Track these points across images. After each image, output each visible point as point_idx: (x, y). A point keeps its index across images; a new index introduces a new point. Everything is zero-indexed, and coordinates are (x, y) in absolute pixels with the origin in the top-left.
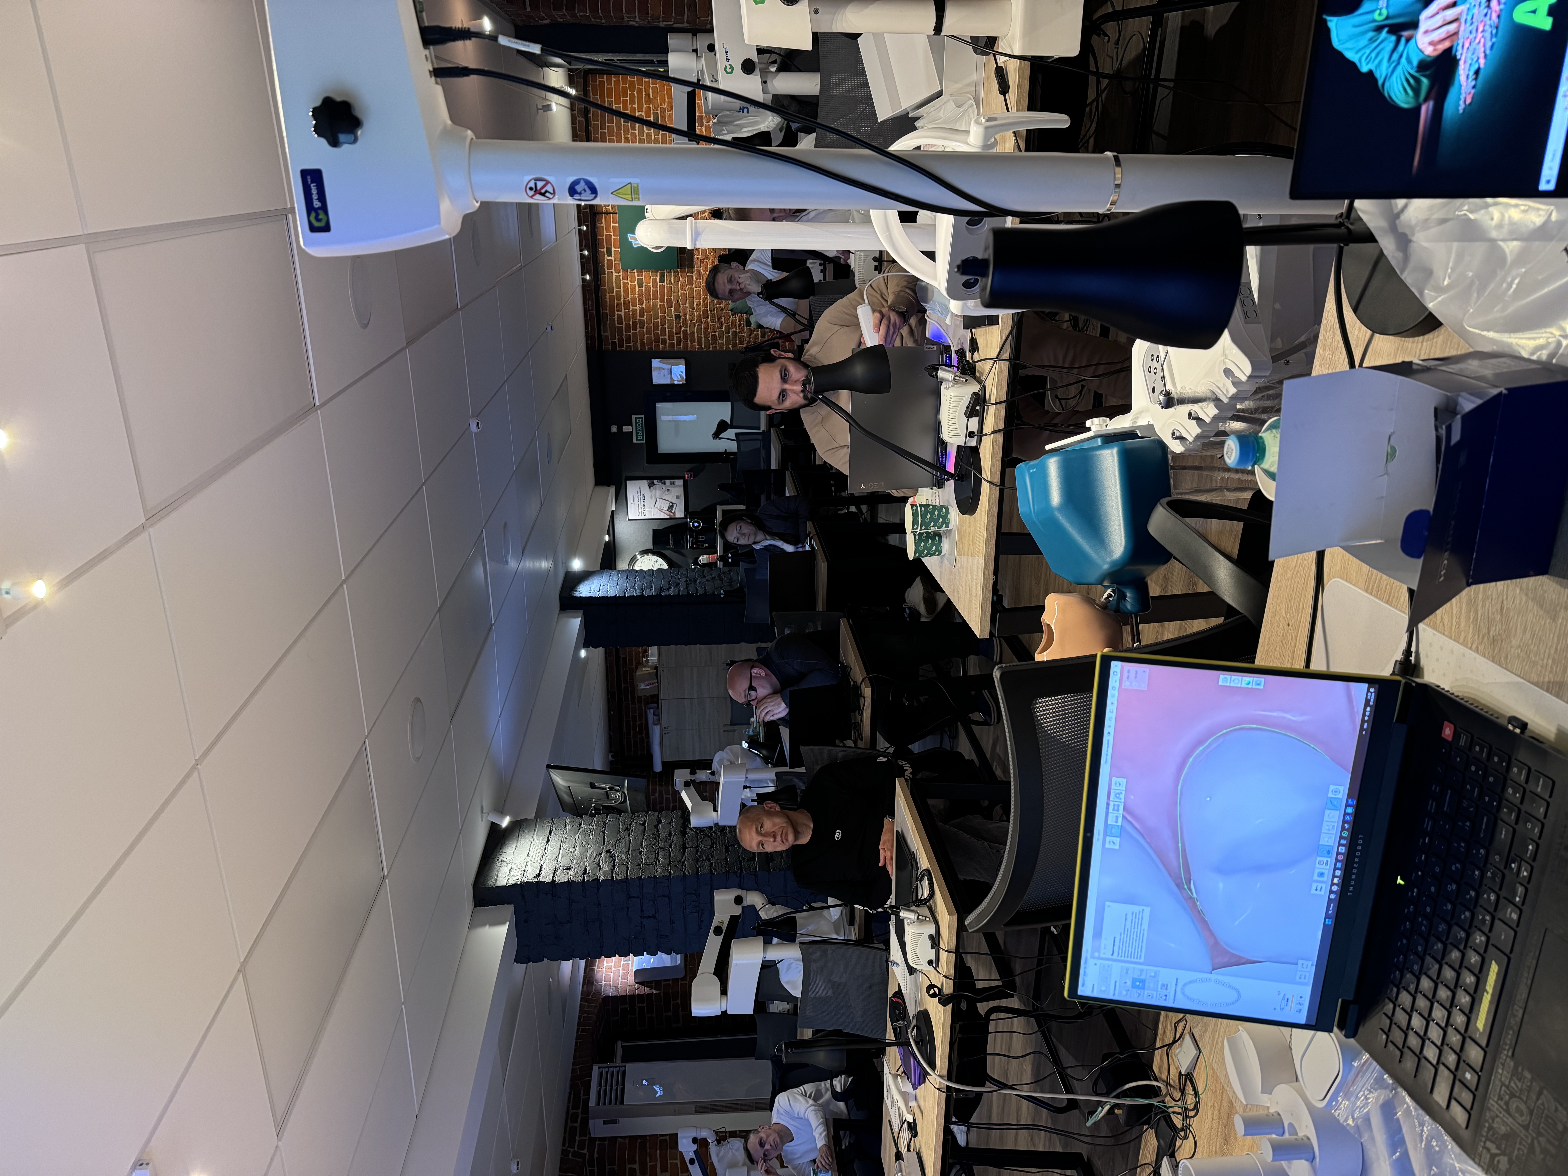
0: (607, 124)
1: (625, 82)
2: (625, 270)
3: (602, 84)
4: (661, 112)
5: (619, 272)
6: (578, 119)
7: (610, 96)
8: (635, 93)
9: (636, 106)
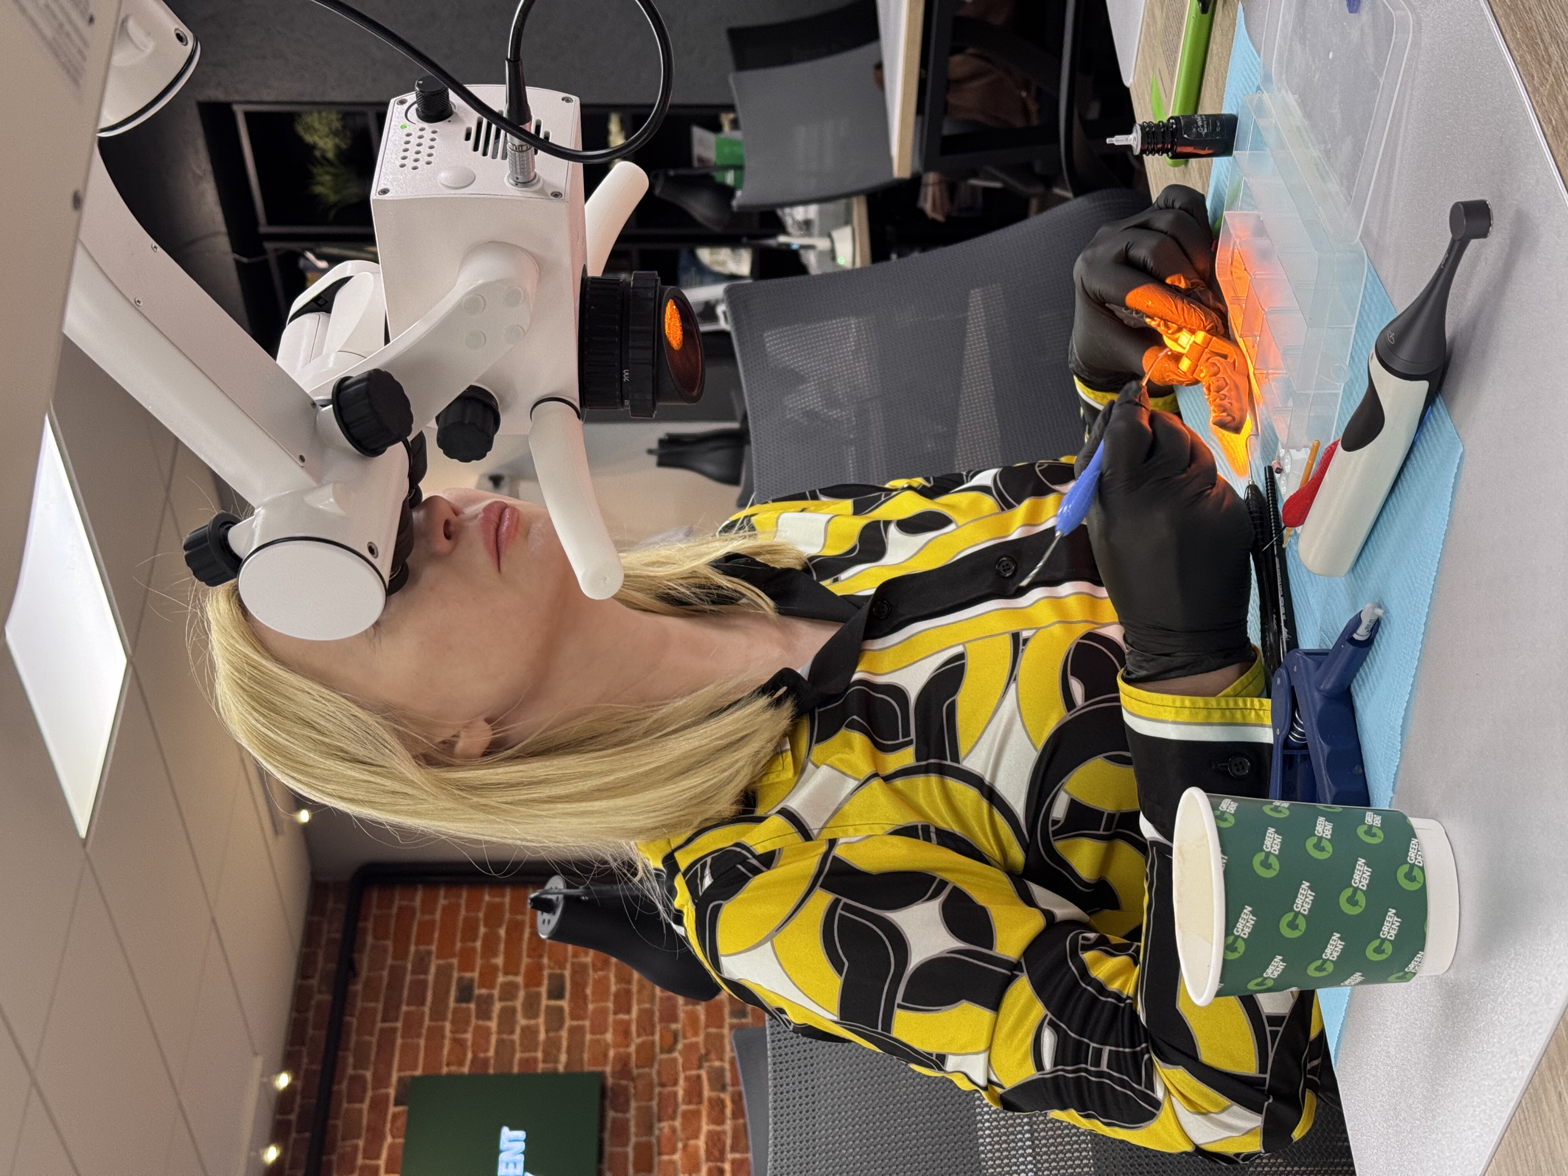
0: (404, 1008)
1: (474, 905)
3: (407, 913)
4: (574, 973)
6: (318, 997)
7: (425, 937)
8: (502, 932)
9: (499, 961)
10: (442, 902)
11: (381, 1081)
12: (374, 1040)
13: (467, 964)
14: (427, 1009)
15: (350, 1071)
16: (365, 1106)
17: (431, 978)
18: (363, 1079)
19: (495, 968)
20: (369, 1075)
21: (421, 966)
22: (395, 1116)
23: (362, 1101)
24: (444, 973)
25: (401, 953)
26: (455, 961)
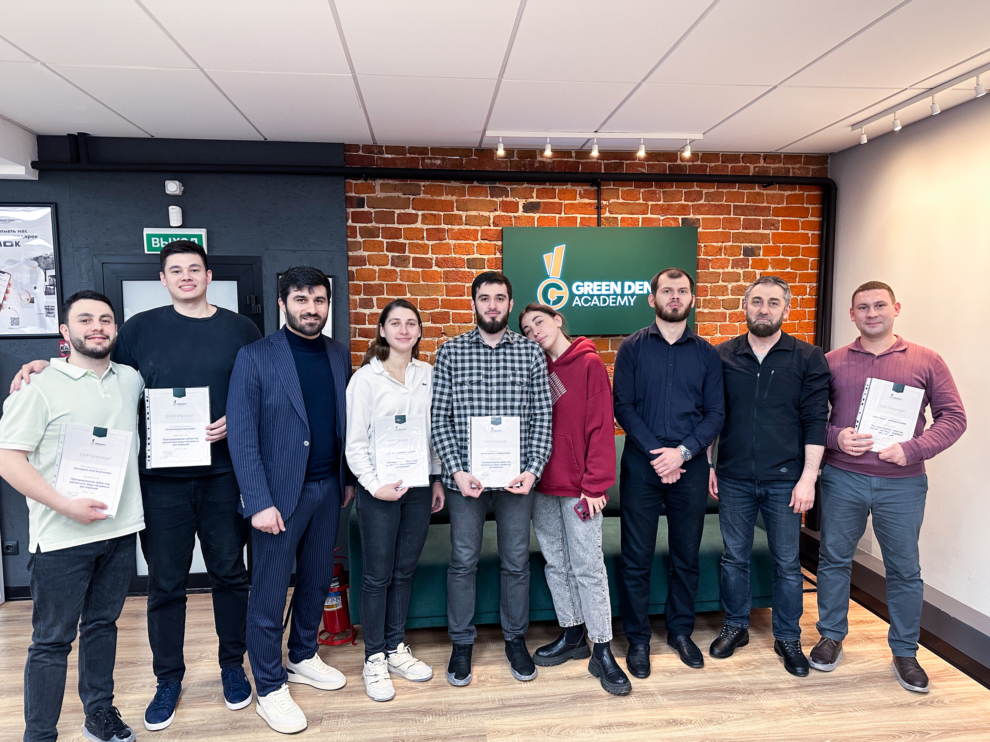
0: (742, 218)
1: (808, 252)
2: (501, 236)
3: (804, 213)
5: (495, 225)
7: (787, 225)
8: (789, 270)
11: (698, 209)
12: (723, 203)
13: (768, 251)
14: (741, 231)
15: (705, 191)
16: (683, 202)
17: (761, 231)
18: (700, 199)
19: (765, 268)
20: (702, 202)
21: (768, 225)
23: (686, 200)
24: (763, 238)
25: (777, 211)
26: (771, 244)
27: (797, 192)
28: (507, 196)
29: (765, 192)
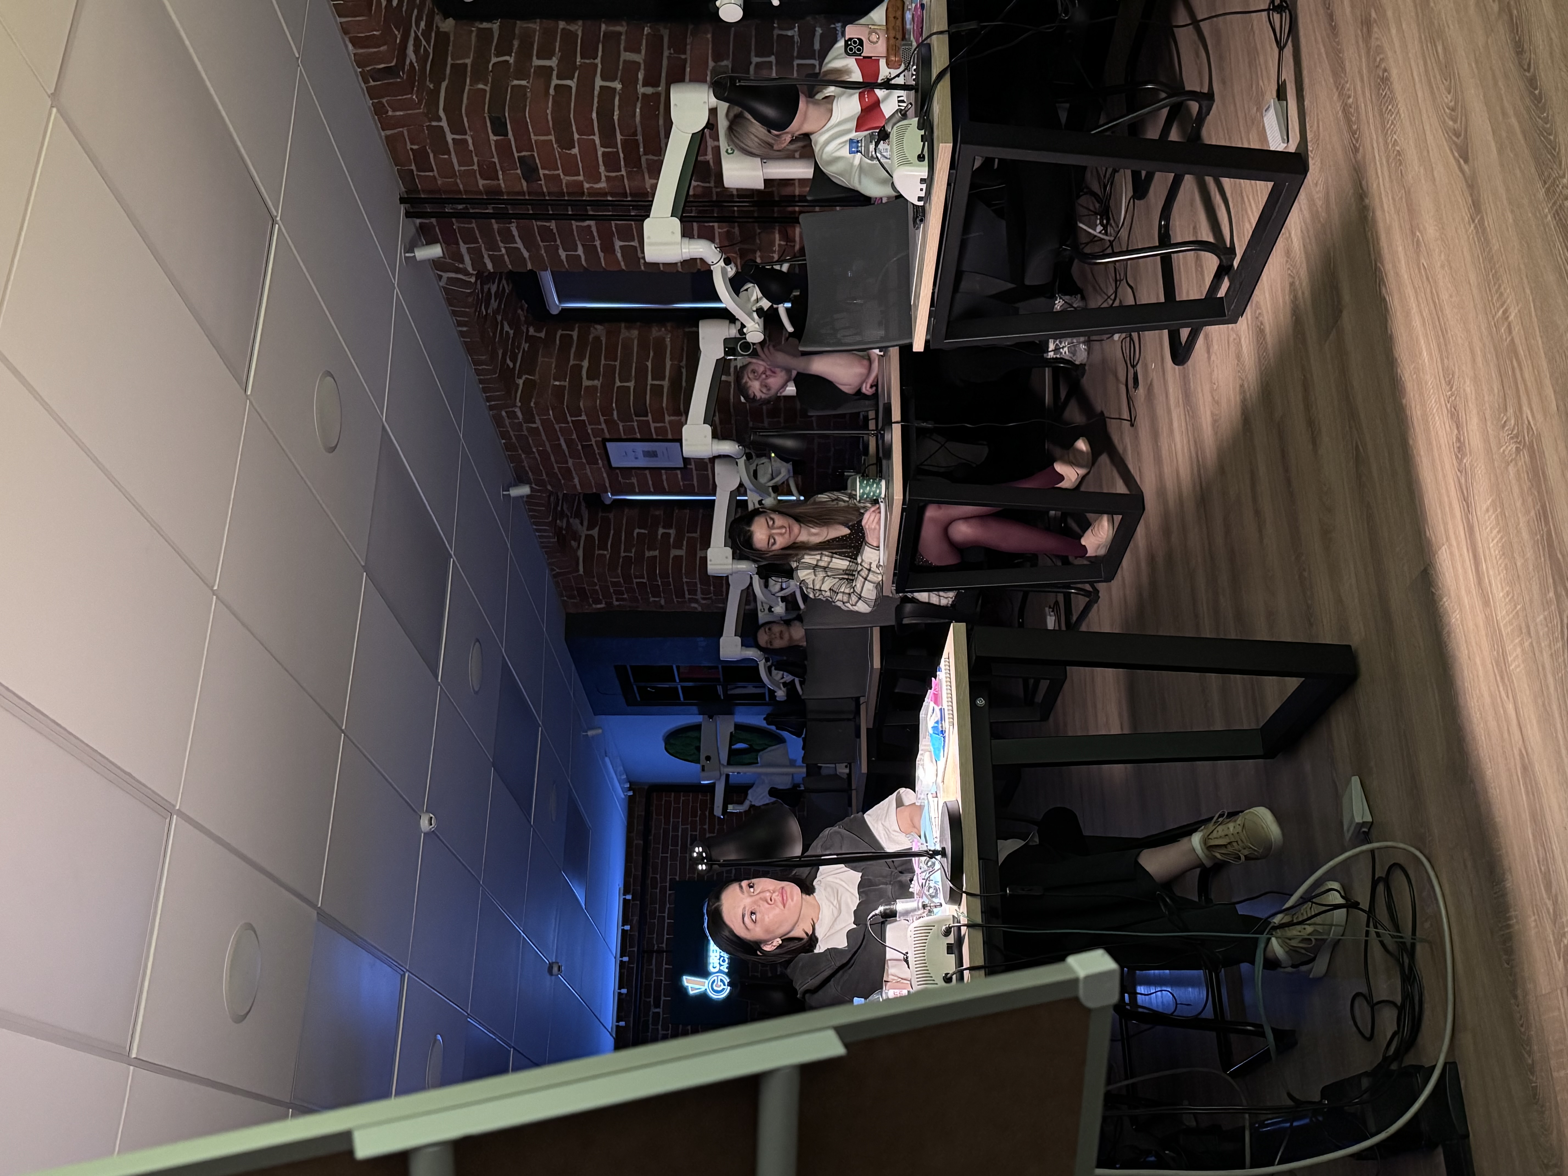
10: (682, 798)
11: (663, 880)
12: (659, 861)
13: (694, 829)
14: (679, 848)
15: (651, 875)
16: (658, 891)
17: (680, 834)
18: (656, 878)
19: (705, 829)
20: (658, 876)
21: (675, 829)
22: (670, 895)
23: (656, 889)
24: (685, 831)
25: (667, 822)
26: (689, 826)
27: (654, 808)
28: (648, 1020)
29: (653, 832)
